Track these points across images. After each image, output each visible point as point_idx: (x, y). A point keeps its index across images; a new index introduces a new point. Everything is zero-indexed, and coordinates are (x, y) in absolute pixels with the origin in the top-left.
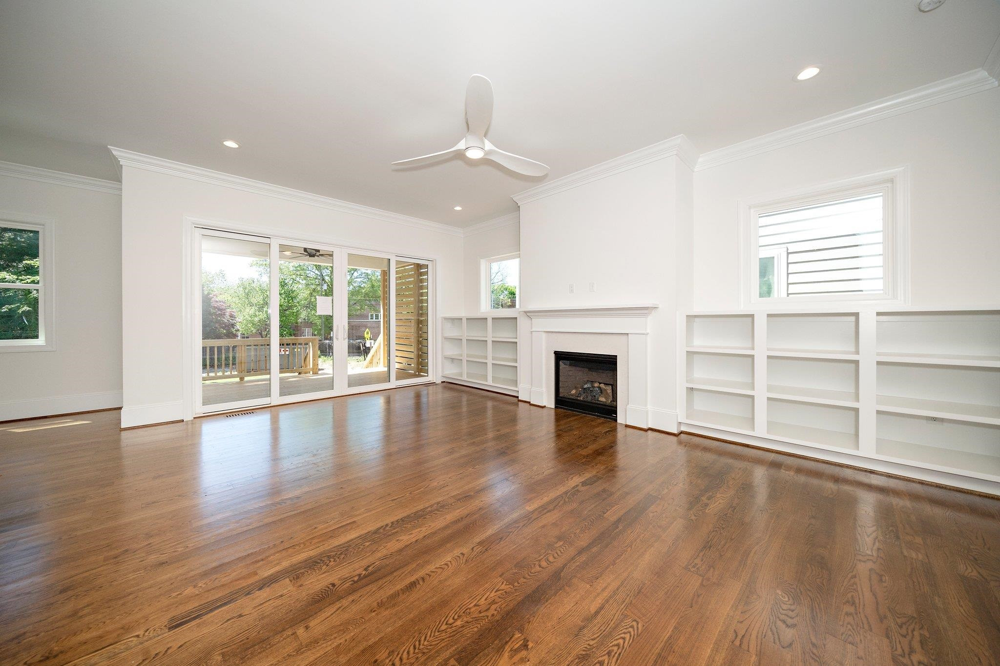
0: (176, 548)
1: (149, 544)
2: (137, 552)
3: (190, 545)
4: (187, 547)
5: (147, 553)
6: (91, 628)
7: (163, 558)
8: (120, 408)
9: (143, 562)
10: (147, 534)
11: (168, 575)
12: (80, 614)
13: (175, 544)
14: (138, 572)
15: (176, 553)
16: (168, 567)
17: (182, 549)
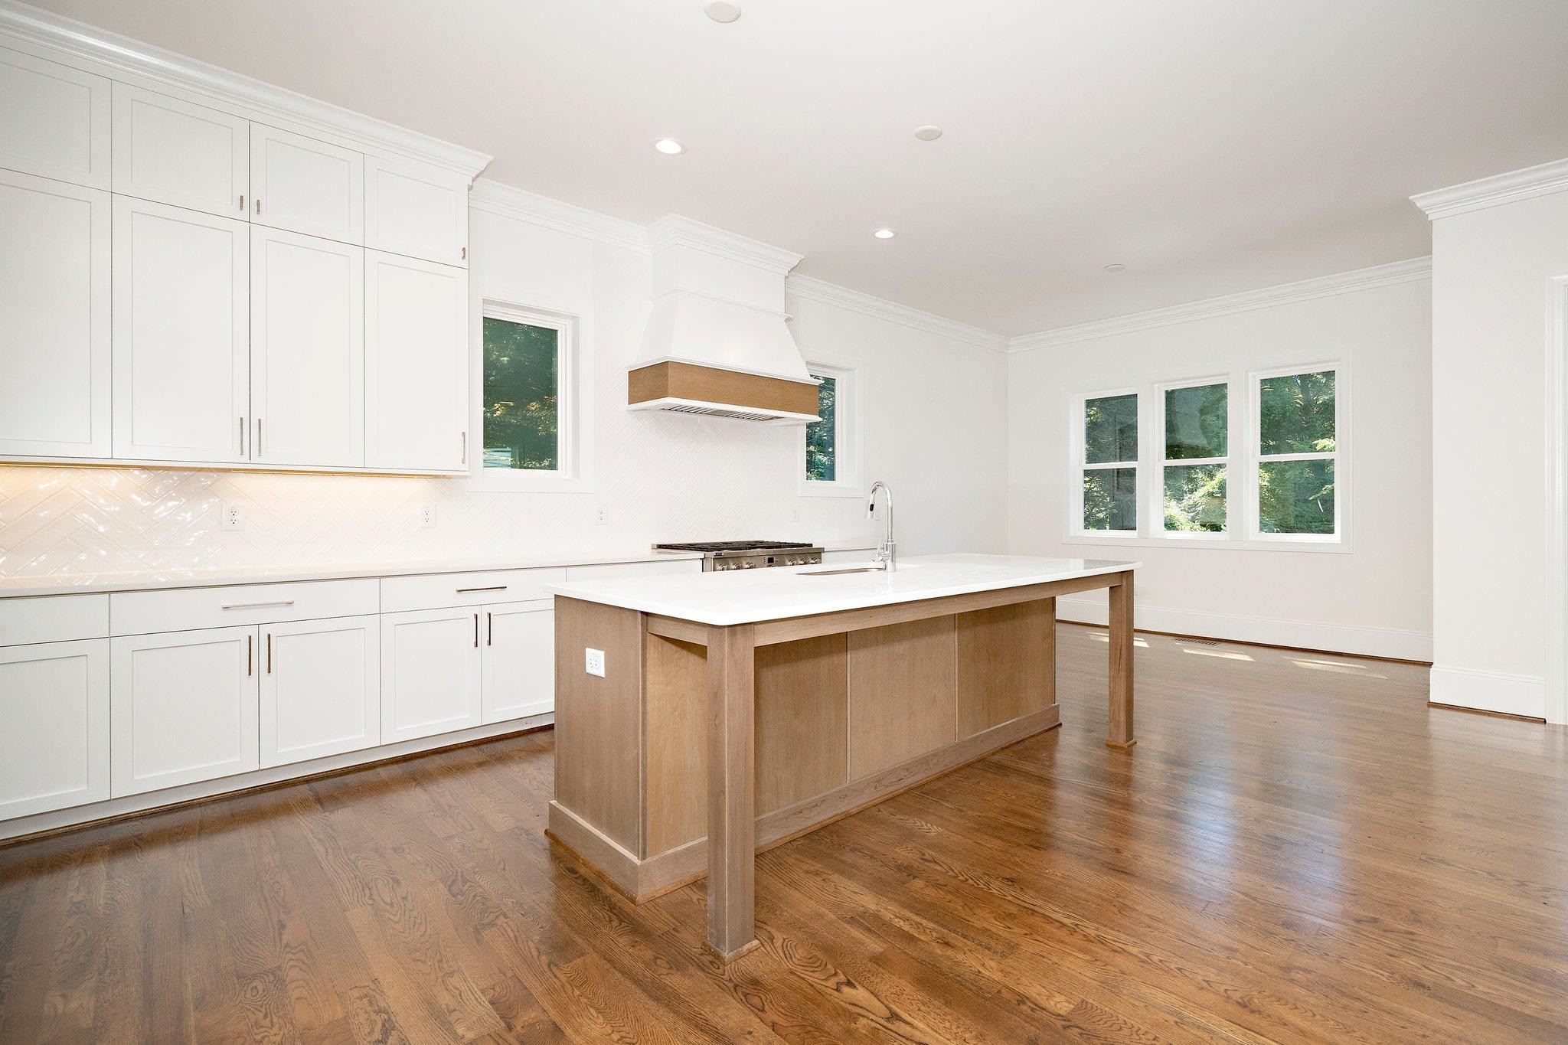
0: (1452, 974)
1: (1412, 933)
2: (1388, 934)
3: (1481, 988)
4: (1474, 986)
5: (1404, 947)
6: (1297, 1008)
7: (1426, 976)
8: (1430, 664)
9: (1392, 958)
10: (1412, 912)
11: (1424, 1016)
12: (1293, 975)
13: (1453, 963)
14: (1381, 972)
15: (1449, 984)
16: (1428, 999)
17: (1464, 983)
